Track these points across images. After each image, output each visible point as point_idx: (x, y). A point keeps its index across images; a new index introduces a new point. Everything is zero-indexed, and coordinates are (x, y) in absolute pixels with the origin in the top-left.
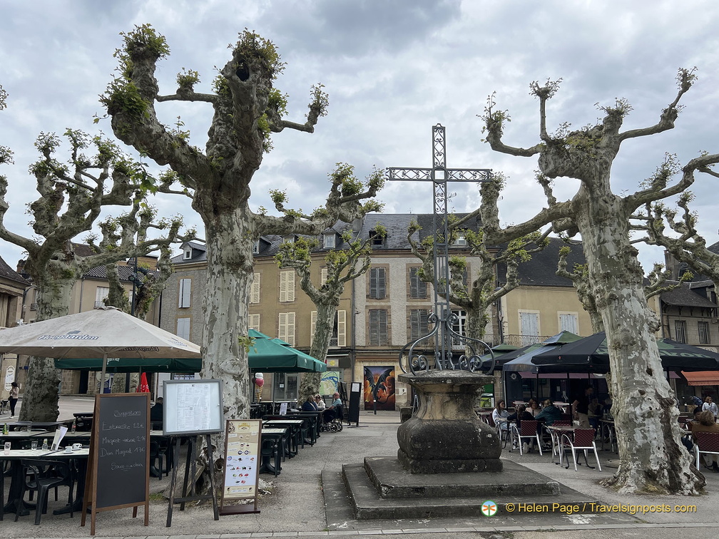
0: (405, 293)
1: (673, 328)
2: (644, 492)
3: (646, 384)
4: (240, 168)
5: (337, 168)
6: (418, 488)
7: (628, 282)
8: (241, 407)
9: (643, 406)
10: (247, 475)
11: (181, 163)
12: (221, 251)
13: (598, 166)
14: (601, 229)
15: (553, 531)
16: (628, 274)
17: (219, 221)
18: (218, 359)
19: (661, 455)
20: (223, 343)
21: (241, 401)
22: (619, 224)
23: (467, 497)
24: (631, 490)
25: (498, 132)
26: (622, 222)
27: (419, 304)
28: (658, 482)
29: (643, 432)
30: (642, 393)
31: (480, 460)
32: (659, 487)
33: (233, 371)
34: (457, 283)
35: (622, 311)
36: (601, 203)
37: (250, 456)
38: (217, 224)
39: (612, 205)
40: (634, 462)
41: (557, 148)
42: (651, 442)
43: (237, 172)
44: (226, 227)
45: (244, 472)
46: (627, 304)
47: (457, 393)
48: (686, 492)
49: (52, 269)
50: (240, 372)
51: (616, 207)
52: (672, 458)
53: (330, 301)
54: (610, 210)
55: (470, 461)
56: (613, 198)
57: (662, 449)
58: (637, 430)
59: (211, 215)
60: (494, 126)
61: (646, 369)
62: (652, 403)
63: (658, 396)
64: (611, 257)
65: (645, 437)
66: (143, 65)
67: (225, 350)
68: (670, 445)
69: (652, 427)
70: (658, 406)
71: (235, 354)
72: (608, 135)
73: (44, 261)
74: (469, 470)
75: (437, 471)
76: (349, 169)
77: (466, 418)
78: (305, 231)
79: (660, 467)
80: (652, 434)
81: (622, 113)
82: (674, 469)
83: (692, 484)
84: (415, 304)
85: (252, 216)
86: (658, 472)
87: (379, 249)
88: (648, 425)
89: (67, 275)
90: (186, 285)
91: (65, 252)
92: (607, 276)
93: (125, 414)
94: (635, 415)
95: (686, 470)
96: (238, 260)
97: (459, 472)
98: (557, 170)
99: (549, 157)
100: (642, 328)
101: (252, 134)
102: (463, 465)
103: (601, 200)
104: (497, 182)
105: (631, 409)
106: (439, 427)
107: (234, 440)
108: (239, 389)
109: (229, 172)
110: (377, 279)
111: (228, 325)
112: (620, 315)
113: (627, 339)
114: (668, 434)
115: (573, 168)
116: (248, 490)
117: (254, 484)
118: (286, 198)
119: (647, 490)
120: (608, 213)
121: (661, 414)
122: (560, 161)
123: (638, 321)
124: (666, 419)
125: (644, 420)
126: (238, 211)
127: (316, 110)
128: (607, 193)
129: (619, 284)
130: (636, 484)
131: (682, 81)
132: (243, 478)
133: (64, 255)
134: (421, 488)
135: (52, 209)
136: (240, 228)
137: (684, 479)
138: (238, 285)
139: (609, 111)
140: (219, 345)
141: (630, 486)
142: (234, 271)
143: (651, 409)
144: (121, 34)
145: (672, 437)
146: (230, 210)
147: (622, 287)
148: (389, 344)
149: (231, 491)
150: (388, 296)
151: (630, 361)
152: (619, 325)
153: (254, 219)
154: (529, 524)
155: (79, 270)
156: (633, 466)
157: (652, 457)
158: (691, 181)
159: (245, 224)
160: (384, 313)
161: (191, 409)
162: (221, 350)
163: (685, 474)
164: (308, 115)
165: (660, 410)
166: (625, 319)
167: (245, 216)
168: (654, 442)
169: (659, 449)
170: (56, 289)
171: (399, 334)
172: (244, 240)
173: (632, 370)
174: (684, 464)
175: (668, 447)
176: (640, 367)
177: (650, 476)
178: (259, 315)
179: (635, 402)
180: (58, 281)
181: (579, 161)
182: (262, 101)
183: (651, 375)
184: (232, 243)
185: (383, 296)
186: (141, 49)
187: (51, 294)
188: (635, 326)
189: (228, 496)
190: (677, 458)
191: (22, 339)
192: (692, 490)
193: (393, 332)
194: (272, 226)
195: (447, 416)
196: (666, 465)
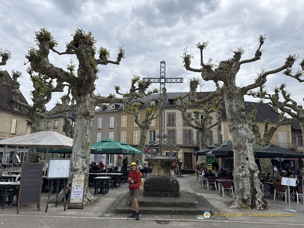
0: (182, 124)
1: (297, 139)
2: (240, 208)
3: (245, 164)
4: (87, 79)
5: (134, 77)
6: (142, 202)
7: (240, 122)
8: (84, 169)
9: (243, 173)
10: (79, 194)
11: (61, 78)
12: (81, 110)
13: (229, 75)
14: (231, 101)
15: (186, 221)
16: (240, 119)
17: (80, 99)
18: (77, 150)
19: (249, 193)
20: (79, 144)
21: (84, 166)
22: (238, 98)
23: (161, 206)
24: (235, 206)
25: (189, 63)
26: (240, 98)
27: (188, 128)
28: (247, 204)
29: (243, 183)
30: (243, 167)
31: (171, 192)
32: (247, 206)
33: (81, 155)
34: (197, 120)
35: (237, 134)
36: (231, 90)
37: (81, 187)
38: (80, 100)
39: (235, 91)
40: (238, 195)
41: (208, 69)
42: (245, 187)
43: (86, 81)
44: (83, 101)
45: (78, 193)
46: (240, 131)
47: (164, 165)
48: (258, 208)
49: (37, 115)
50: (84, 156)
51: (237, 92)
52: (253, 194)
53: (146, 127)
54: (235, 93)
55: (167, 192)
56: (236, 88)
57: (249, 190)
58: (240, 182)
59: (77, 96)
60: (187, 61)
61: (246, 158)
62: (246, 172)
63: (250, 169)
64: (234, 112)
65: (243, 185)
66: (43, 43)
67: (80, 147)
68: (253, 189)
69: (246, 181)
70: (249, 172)
71: (83, 148)
72: (235, 62)
73: (33, 113)
74: (166, 196)
75: (153, 196)
76: (138, 77)
77: (167, 175)
78: (118, 102)
79: (248, 198)
80: (246, 184)
81: (241, 53)
82: (254, 198)
83: (261, 205)
84: (186, 128)
85: (94, 96)
86: (247, 200)
87: (172, 106)
88: (245, 180)
89: (42, 117)
90: (100, 120)
91: (42, 109)
92: (232, 120)
93: (33, 171)
94: (240, 176)
95: (260, 199)
96: (87, 113)
97: (162, 196)
98: (208, 78)
99: (205, 72)
100: (245, 141)
101: (87, 67)
102: (164, 194)
103: (230, 89)
104: (197, 82)
105: (238, 174)
106: (155, 178)
107: (75, 181)
108: (84, 162)
109: (84, 81)
110: (171, 118)
111: (82, 138)
112: (237, 136)
113: (238, 145)
114: (252, 184)
115: (216, 77)
116: (79, 200)
117: (82, 198)
118: (120, 88)
119: (242, 207)
120: (234, 94)
121: (250, 176)
122: (209, 74)
123: (244, 138)
124: (252, 178)
125: (243, 178)
126: (89, 95)
127: (121, 56)
128: (233, 86)
129: (237, 123)
130: (238, 204)
131: (260, 40)
132: (78, 196)
133: (41, 110)
134: (143, 202)
135: (38, 93)
136: (89, 101)
137: (257, 203)
138: (87, 123)
139: (235, 53)
140: (78, 145)
141: (236, 205)
142: (85, 117)
143: (245, 174)
144: (35, 32)
145: (254, 186)
146: (85, 94)
147: (238, 124)
148: (175, 144)
149: (73, 200)
150: (175, 125)
151: (240, 154)
152: (236, 139)
153: (95, 98)
154: (180, 218)
155: (47, 116)
156: (238, 197)
157: (245, 193)
158: (265, 81)
159: (91, 100)
160: (174, 131)
161: (58, 169)
162: (78, 147)
163: (258, 201)
164: (117, 58)
165: (249, 174)
166: (239, 137)
167: (91, 97)
168: (246, 187)
169: (248, 190)
170: (38, 123)
171: (180, 140)
172: (90, 105)
173: (240, 158)
174: (258, 197)
175: (252, 190)
176: (243, 157)
177: (244, 201)
178: (126, 132)
179: (240, 171)
180: (39, 120)
181: (218, 74)
182: (88, 55)
183: (248, 160)
184: (85, 107)
185: (173, 125)
186: (42, 37)
187: (36, 124)
188: (243, 140)
189: (72, 202)
190: (255, 194)
191: (15, 142)
192: (260, 208)
193: (177, 139)
194: (103, 100)
195: (160, 174)
196: (250, 197)
